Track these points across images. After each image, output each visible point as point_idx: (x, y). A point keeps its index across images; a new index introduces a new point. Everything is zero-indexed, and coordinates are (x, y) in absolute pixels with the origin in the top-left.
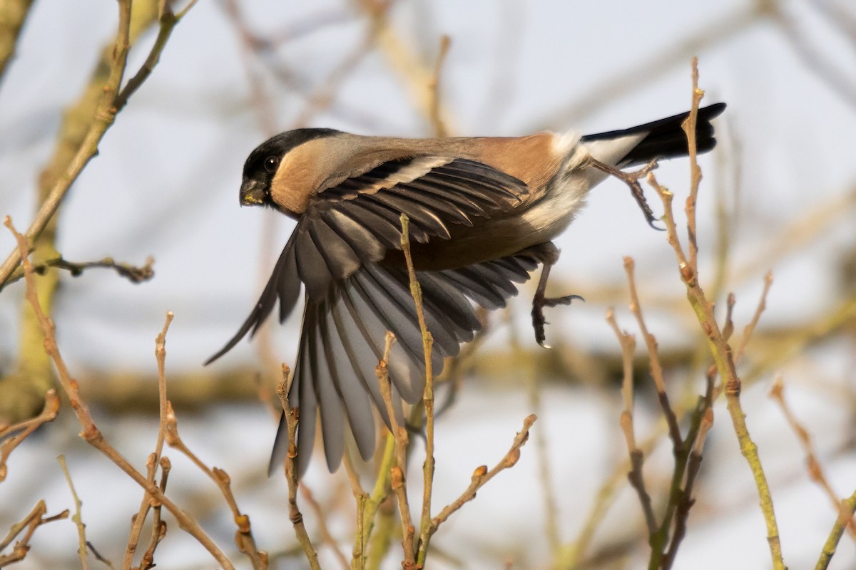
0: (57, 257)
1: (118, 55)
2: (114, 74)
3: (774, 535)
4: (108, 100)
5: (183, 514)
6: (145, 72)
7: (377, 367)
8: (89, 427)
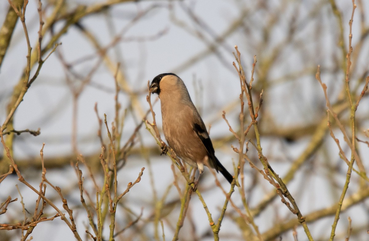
0: (13, 129)
1: (27, 73)
2: (26, 78)
3: (205, 206)
4: (25, 85)
5: (48, 200)
6: (35, 77)
7: (100, 157)
8: (21, 177)
